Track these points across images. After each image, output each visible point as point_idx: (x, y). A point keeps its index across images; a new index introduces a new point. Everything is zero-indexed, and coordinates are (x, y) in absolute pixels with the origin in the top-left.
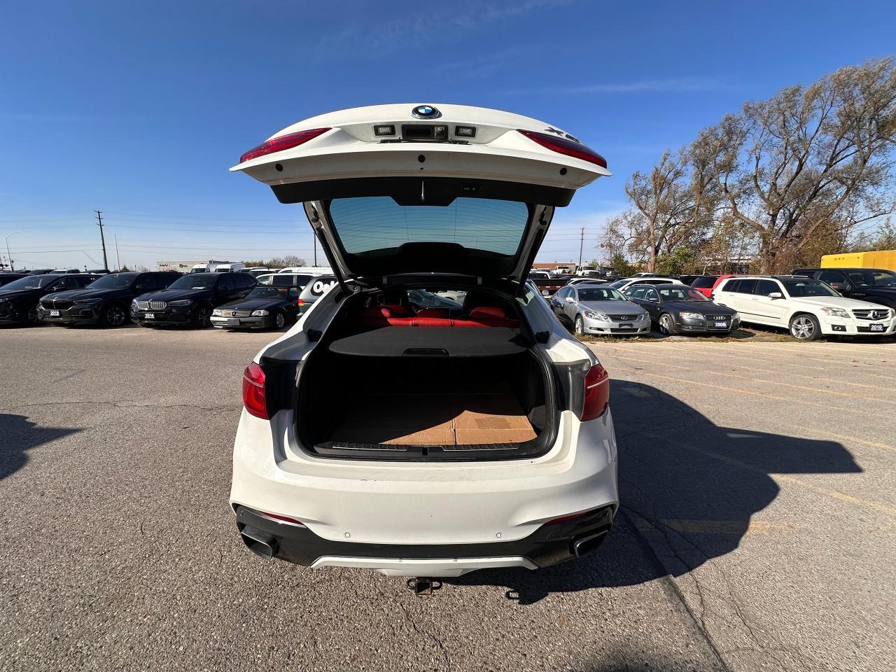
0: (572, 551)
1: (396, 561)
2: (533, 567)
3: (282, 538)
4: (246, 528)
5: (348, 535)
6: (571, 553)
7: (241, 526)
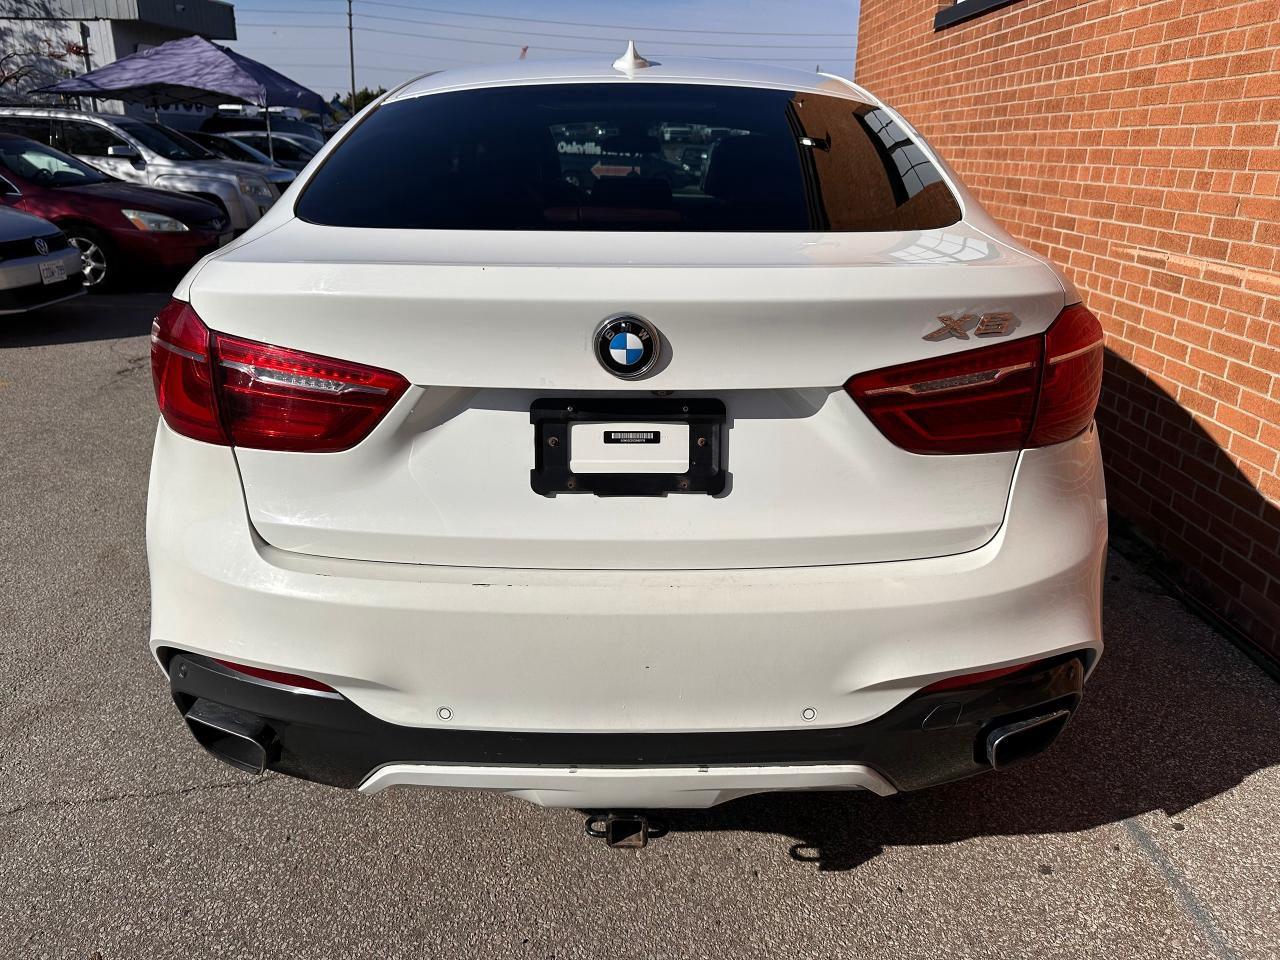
0: (981, 756)
1: (564, 772)
2: (884, 790)
3: (287, 724)
4: (195, 705)
5: (445, 713)
6: (976, 760)
7: (184, 701)
